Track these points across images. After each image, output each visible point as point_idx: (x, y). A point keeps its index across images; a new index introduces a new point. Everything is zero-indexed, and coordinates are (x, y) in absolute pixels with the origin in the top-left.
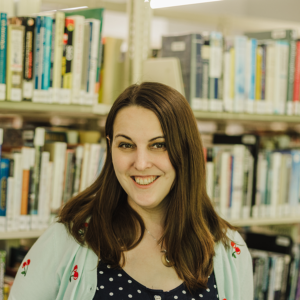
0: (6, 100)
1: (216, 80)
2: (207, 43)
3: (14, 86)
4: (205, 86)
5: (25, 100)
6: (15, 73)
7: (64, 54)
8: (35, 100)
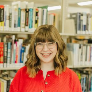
0: (20, 31)
1: (85, 26)
2: (82, 15)
3: (23, 27)
4: (82, 27)
5: (26, 31)
6: (23, 24)
7: (38, 19)
8: (29, 31)
